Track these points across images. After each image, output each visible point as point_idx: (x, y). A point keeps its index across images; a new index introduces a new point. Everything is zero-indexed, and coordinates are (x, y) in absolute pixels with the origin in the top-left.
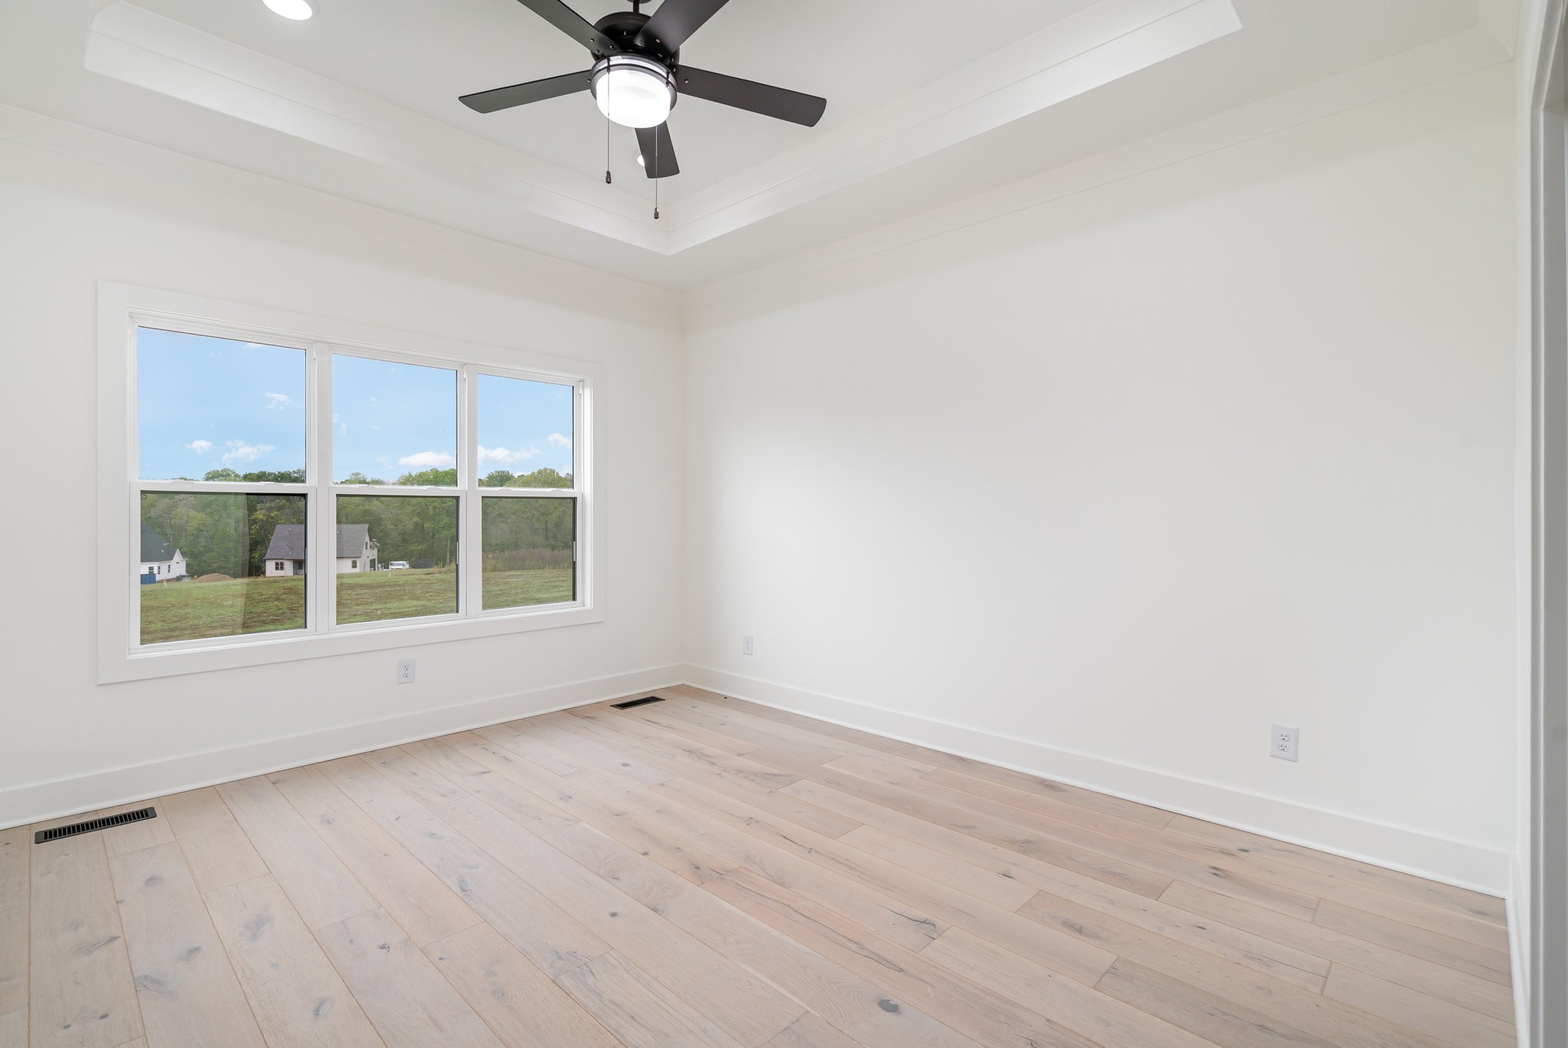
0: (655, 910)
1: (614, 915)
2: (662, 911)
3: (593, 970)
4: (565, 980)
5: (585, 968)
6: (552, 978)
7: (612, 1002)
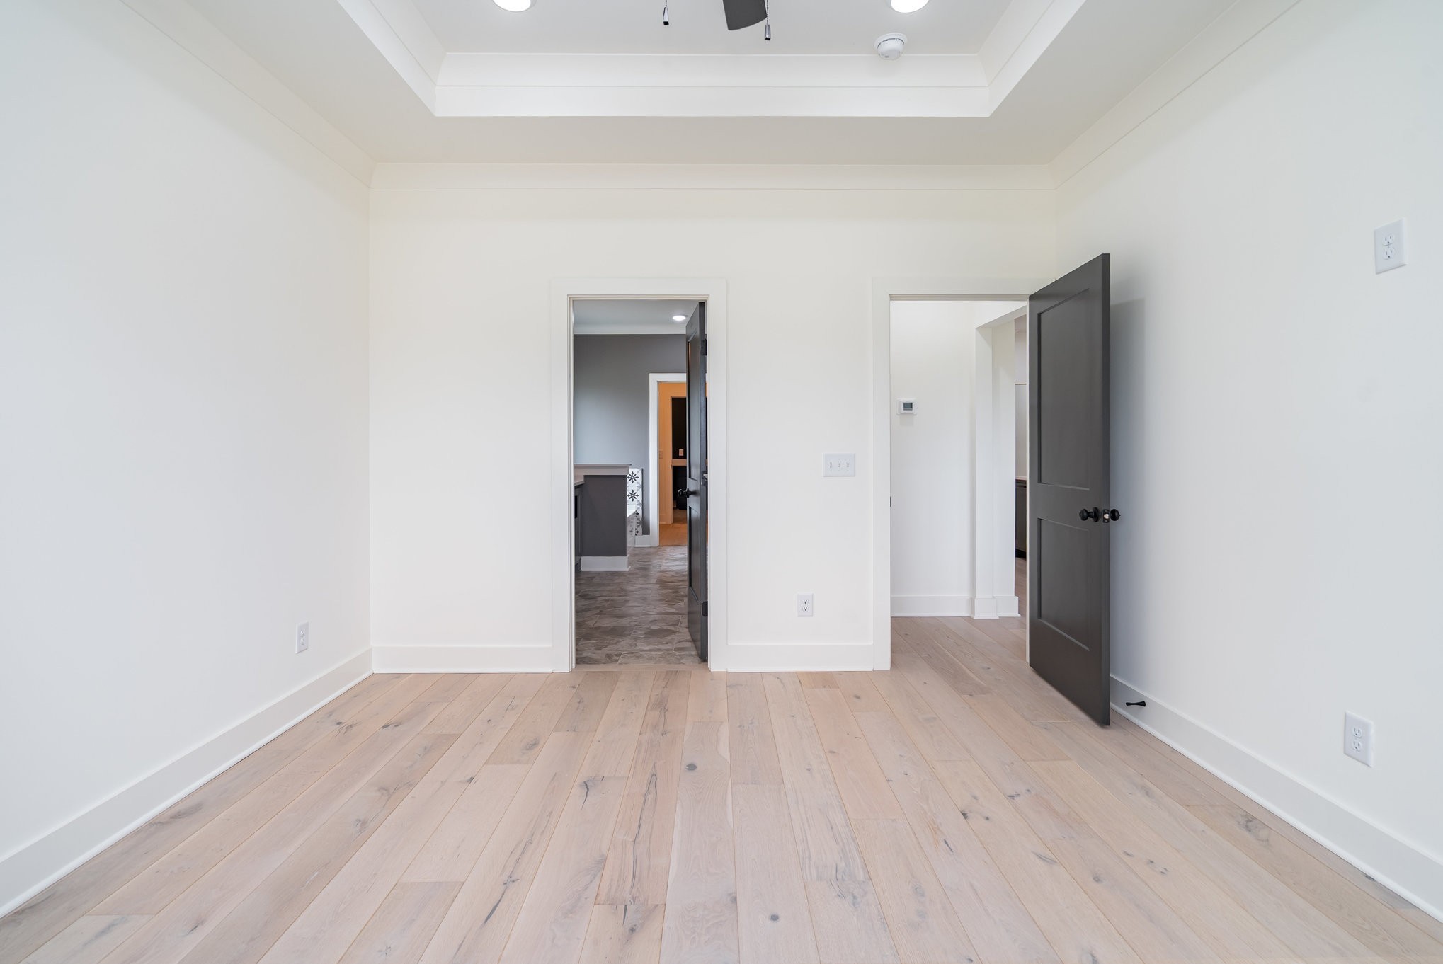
0: (734, 900)
1: (775, 918)
2: (730, 894)
3: (834, 872)
4: (861, 875)
5: (839, 877)
6: (870, 882)
7: (837, 843)
